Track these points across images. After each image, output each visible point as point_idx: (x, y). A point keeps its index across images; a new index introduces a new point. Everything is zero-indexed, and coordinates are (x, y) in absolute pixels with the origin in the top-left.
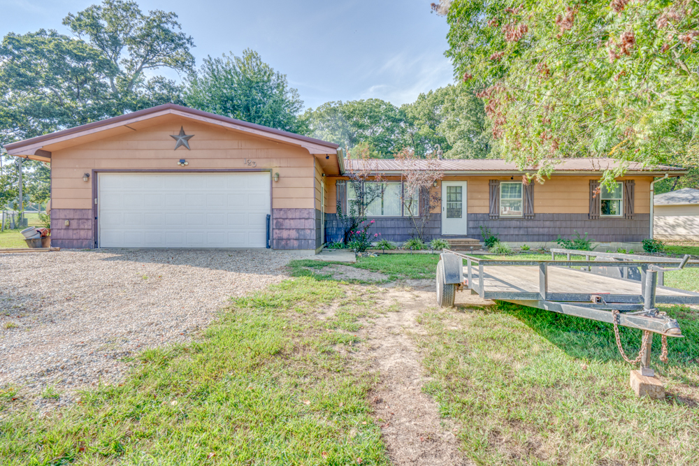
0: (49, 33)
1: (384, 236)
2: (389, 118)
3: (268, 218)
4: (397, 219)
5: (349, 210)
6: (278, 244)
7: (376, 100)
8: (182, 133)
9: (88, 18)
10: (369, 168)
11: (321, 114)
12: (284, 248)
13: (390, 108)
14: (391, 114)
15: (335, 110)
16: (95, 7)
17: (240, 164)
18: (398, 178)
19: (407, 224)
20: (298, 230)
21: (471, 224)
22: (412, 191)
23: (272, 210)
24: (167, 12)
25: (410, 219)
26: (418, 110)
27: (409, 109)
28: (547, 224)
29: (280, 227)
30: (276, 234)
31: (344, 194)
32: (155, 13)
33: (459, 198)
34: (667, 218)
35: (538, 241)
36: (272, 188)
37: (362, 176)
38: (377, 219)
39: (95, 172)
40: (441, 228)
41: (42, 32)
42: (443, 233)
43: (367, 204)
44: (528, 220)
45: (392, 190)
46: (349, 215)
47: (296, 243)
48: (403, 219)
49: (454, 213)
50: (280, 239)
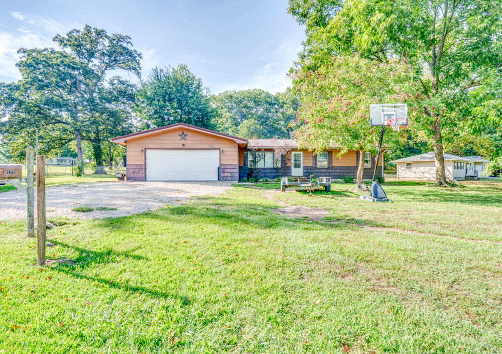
0: (50, 50)
1: (265, 176)
2: (267, 102)
3: (219, 168)
4: (271, 169)
5: (249, 165)
6: (223, 178)
7: (259, 90)
8: (183, 133)
9: (76, 41)
10: (258, 145)
11: (221, 99)
12: (225, 180)
13: (268, 96)
14: (269, 100)
15: (231, 97)
16: (76, 30)
17: (207, 146)
18: (271, 150)
19: (275, 171)
20: (231, 173)
21: (305, 171)
22: (278, 156)
23: (220, 165)
24: (124, 35)
25: (277, 169)
26: (286, 98)
27: (281, 97)
28: (338, 171)
29: (223, 172)
30: (222, 175)
31: (246, 157)
32: (116, 35)
33: (299, 159)
34: (420, 168)
35: (334, 178)
36: (220, 156)
37: (255, 150)
38: (262, 169)
39: (146, 149)
40: (291, 173)
41: (46, 49)
42: (292, 175)
43: (257, 162)
44: (330, 169)
45: (269, 155)
46: (249, 167)
47: (230, 178)
48: (274, 169)
49: (297, 166)
50: (224, 177)
